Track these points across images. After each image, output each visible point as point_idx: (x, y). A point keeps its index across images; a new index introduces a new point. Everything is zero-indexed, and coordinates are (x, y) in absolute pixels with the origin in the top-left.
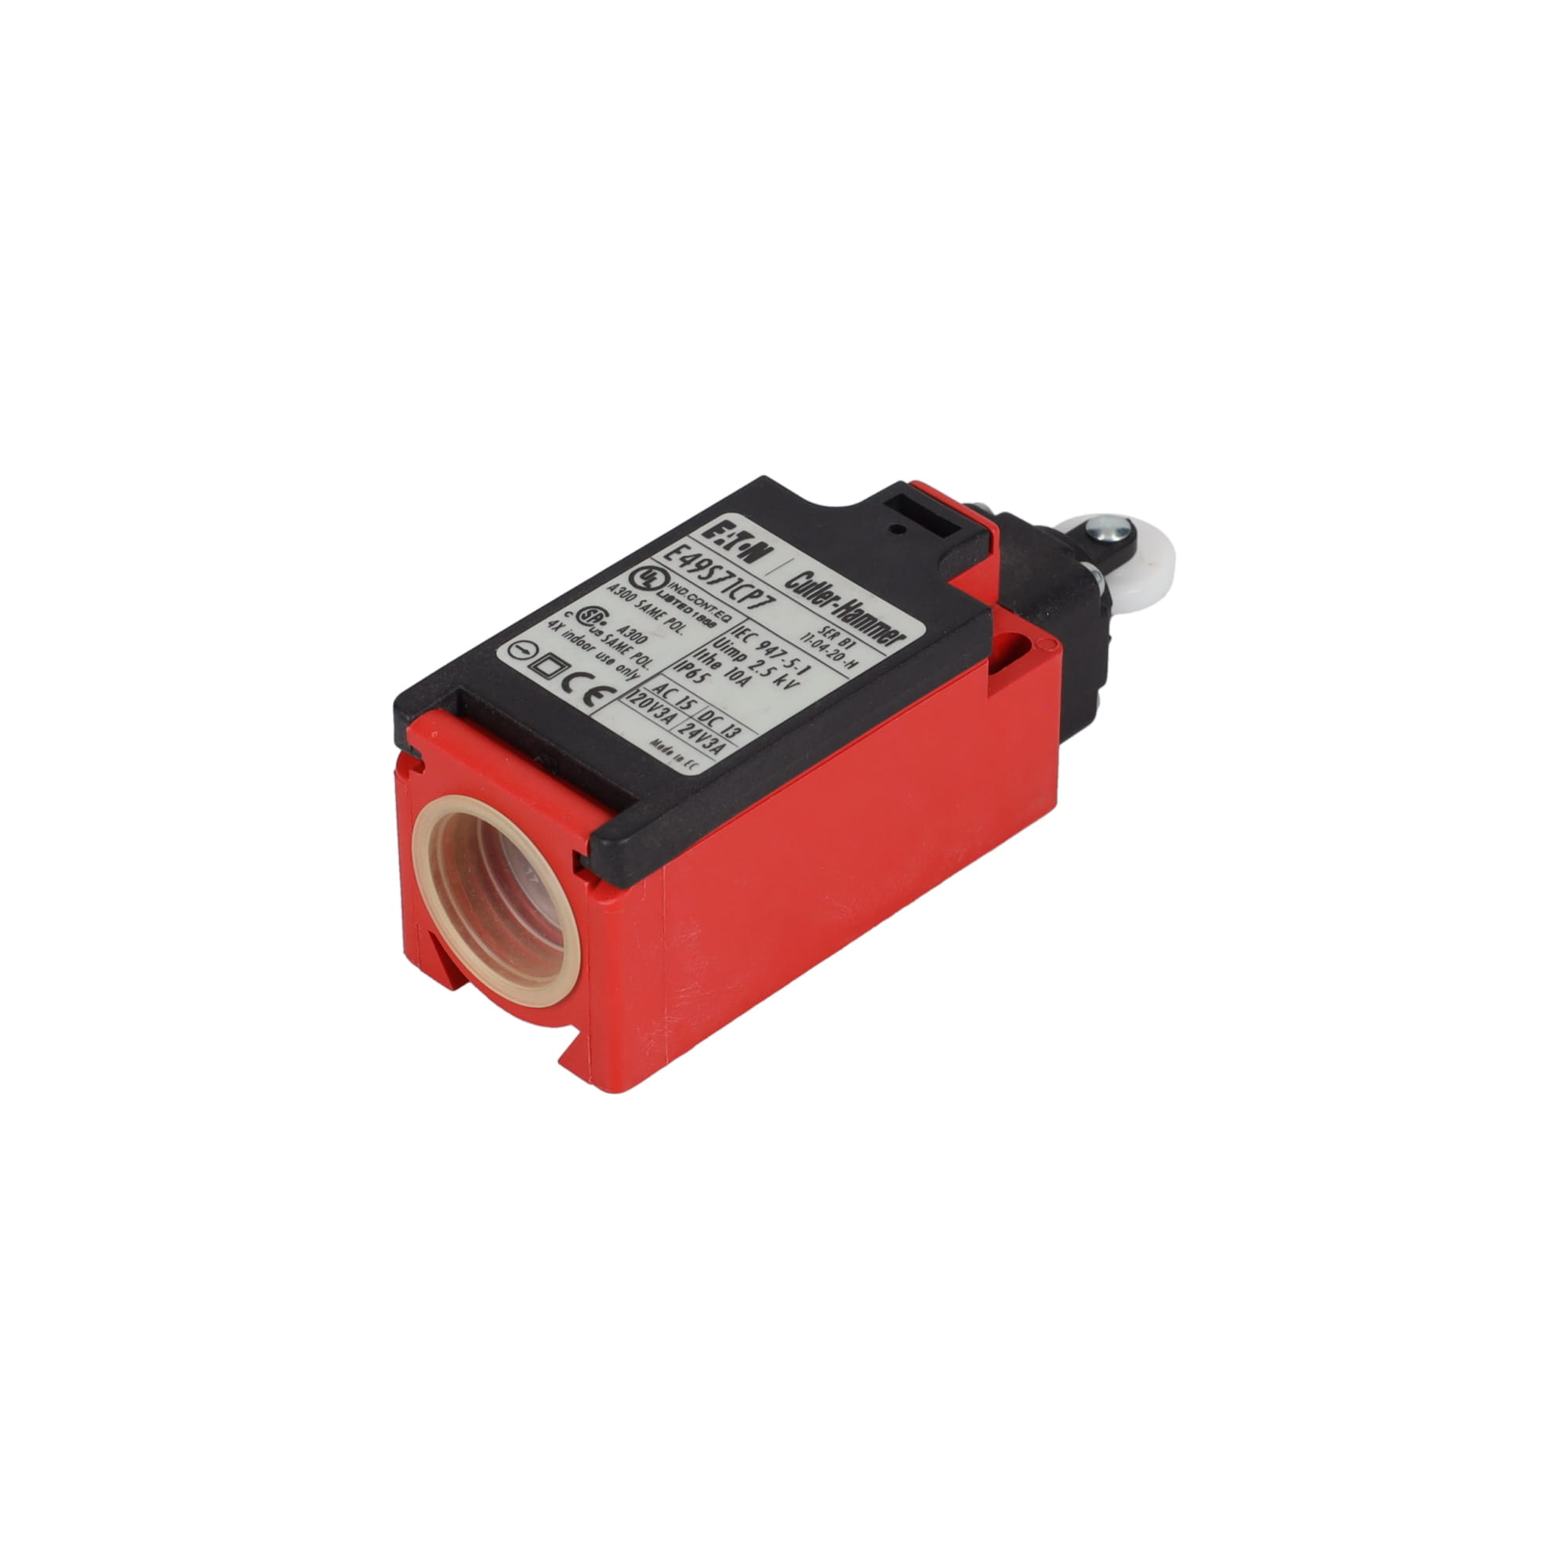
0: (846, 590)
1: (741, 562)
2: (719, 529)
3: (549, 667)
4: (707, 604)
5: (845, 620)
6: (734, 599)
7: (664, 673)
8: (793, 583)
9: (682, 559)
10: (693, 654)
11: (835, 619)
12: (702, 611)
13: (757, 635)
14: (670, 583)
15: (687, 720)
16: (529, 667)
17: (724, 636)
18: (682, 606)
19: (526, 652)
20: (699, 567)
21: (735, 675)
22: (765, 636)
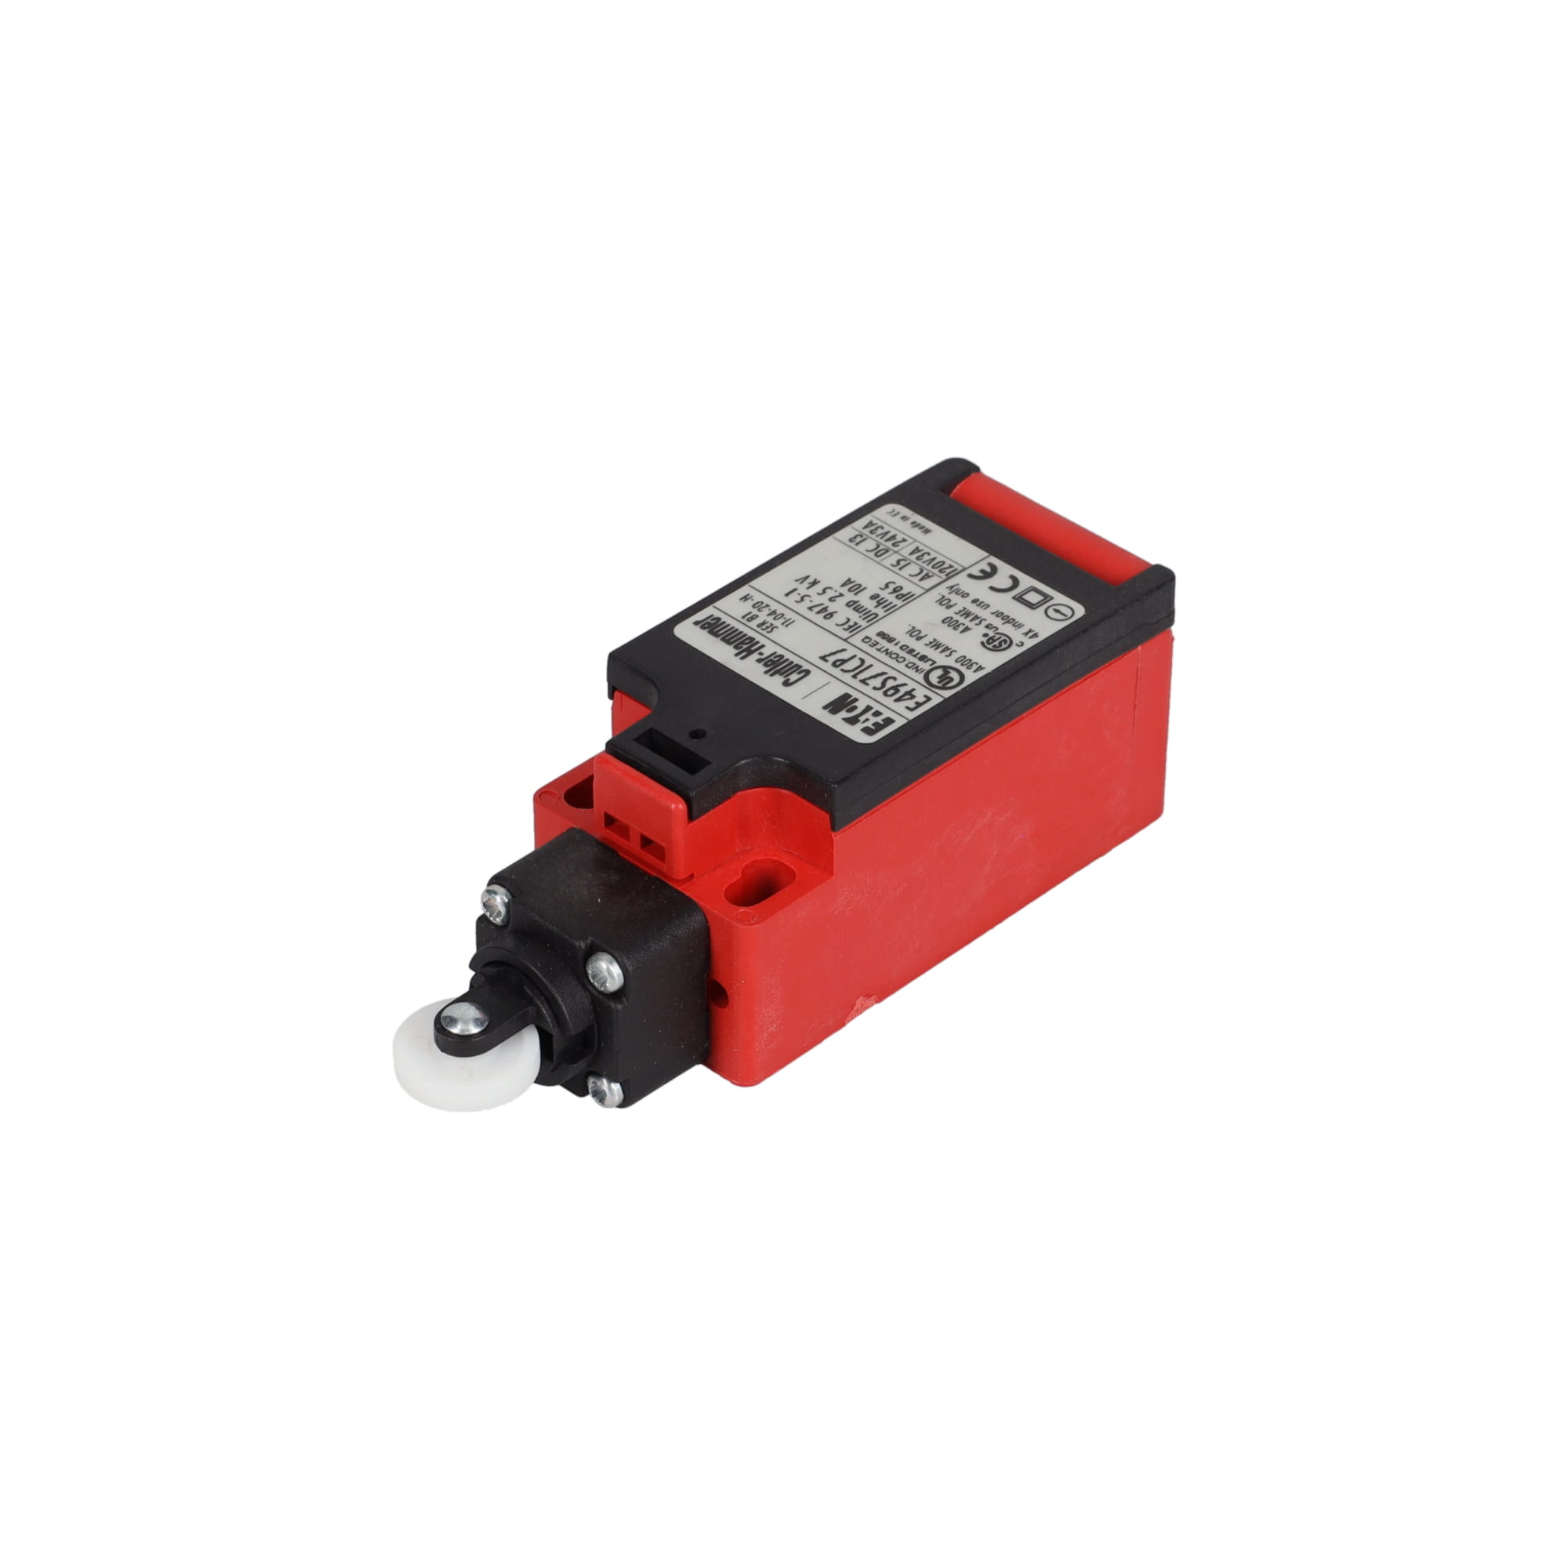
0: (750, 669)
1: (855, 694)
2: (879, 727)
3: (1033, 598)
4: (887, 654)
5: (752, 639)
6: (861, 659)
7: (924, 591)
8: (803, 674)
9: (913, 697)
10: (896, 607)
11: (762, 640)
12: (891, 647)
13: (837, 625)
14: (923, 674)
15: (900, 550)
16: (1052, 598)
17: (868, 624)
18: (911, 652)
19: (1057, 611)
20: (896, 689)
21: (857, 589)
22: (829, 624)
